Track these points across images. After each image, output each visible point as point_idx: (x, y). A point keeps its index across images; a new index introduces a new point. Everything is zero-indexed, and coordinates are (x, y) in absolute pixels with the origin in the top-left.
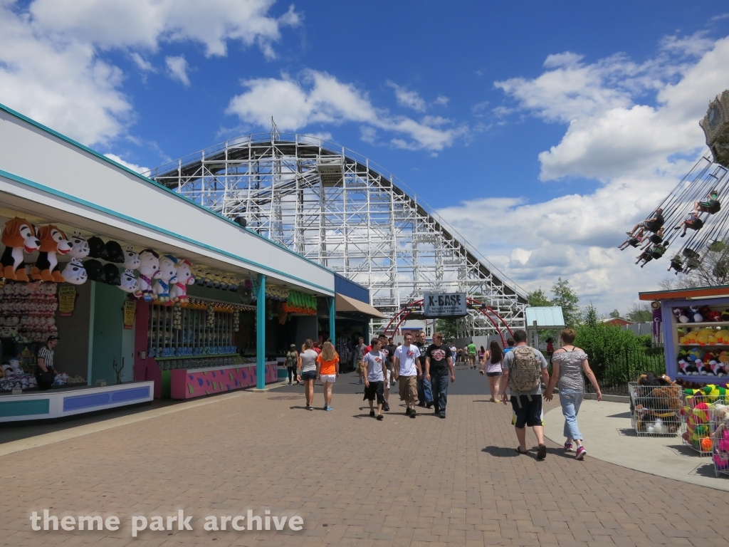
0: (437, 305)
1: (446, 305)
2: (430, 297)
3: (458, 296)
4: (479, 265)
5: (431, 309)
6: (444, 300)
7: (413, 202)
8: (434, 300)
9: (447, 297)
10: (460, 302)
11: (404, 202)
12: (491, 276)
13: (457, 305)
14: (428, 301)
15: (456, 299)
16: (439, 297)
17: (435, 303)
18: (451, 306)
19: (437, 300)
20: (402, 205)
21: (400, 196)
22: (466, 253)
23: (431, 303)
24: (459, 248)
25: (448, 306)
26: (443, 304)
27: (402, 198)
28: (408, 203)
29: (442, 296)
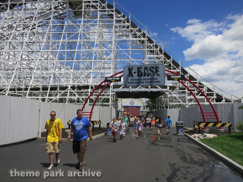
0: (135, 76)
1: (145, 76)
2: (129, 69)
3: (157, 68)
4: (172, 60)
5: (130, 80)
6: (143, 71)
7: (128, 19)
8: (133, 72)
9: (146, 68)
10: (158, 73)
11: (122, 19)
12: (180, 68)
13: (156, 76)
14: (127, 72)
15: (154, 70)
16: (138, 68)
17: (134, 74)
18: (150, 77)
19: (136, 71)
20: (120, 21)
21: (120, 15)
22: (163, 52)
23: (130, 74)
24: (158, 49)
25: (146, 77)
26: (141, 76)
27: (121, 16)
28: (125, 20)
29: (141, 68)
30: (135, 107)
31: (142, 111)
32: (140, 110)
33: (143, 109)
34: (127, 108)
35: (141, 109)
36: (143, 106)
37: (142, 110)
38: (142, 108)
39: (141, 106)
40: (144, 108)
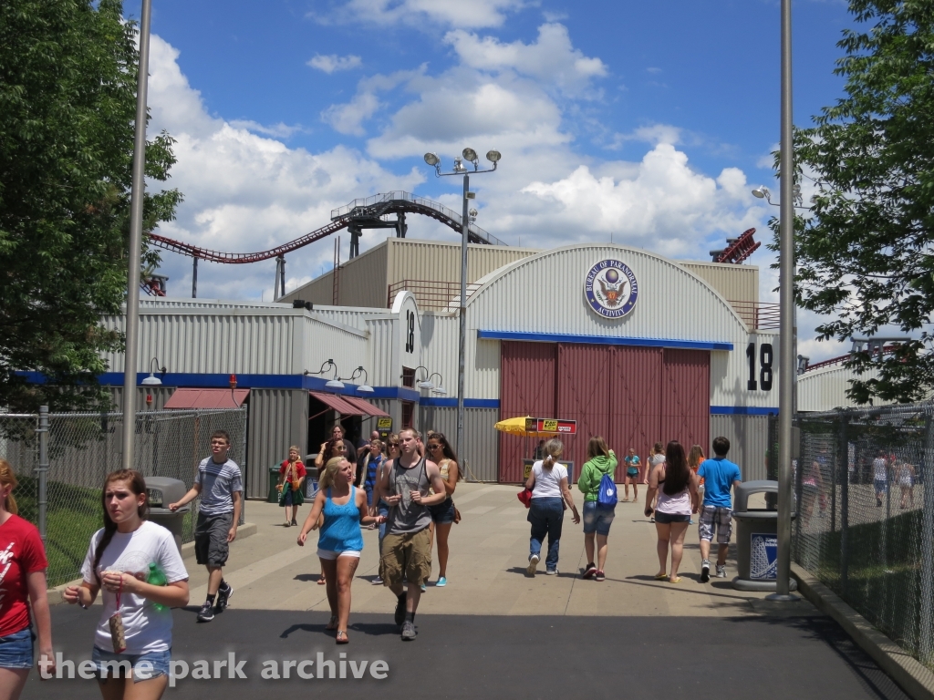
30: (656, 357)
31: (740, 412)
32: (708, 396)
33: (752, 385)
34: (542, 367)
35: (728, 383)
36: (751, 351)
37: (737, 391)
38: (736, 368)
39: (728, 347)
40: (767, 368)
